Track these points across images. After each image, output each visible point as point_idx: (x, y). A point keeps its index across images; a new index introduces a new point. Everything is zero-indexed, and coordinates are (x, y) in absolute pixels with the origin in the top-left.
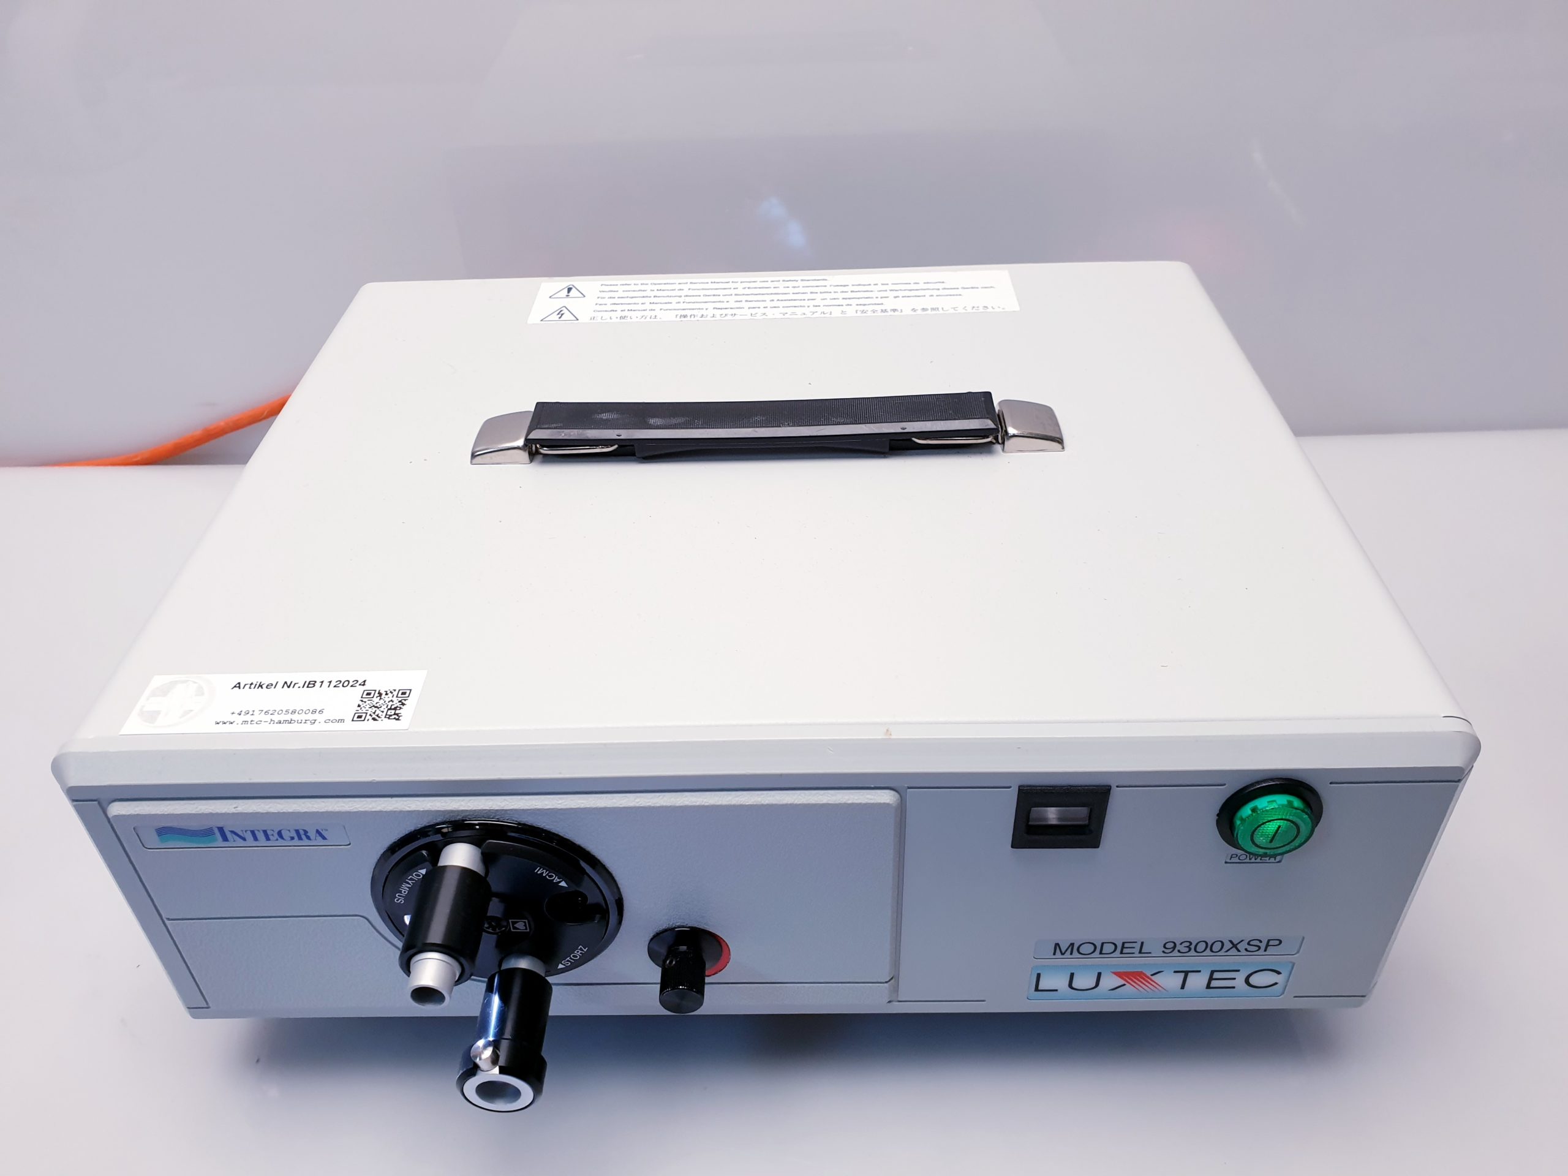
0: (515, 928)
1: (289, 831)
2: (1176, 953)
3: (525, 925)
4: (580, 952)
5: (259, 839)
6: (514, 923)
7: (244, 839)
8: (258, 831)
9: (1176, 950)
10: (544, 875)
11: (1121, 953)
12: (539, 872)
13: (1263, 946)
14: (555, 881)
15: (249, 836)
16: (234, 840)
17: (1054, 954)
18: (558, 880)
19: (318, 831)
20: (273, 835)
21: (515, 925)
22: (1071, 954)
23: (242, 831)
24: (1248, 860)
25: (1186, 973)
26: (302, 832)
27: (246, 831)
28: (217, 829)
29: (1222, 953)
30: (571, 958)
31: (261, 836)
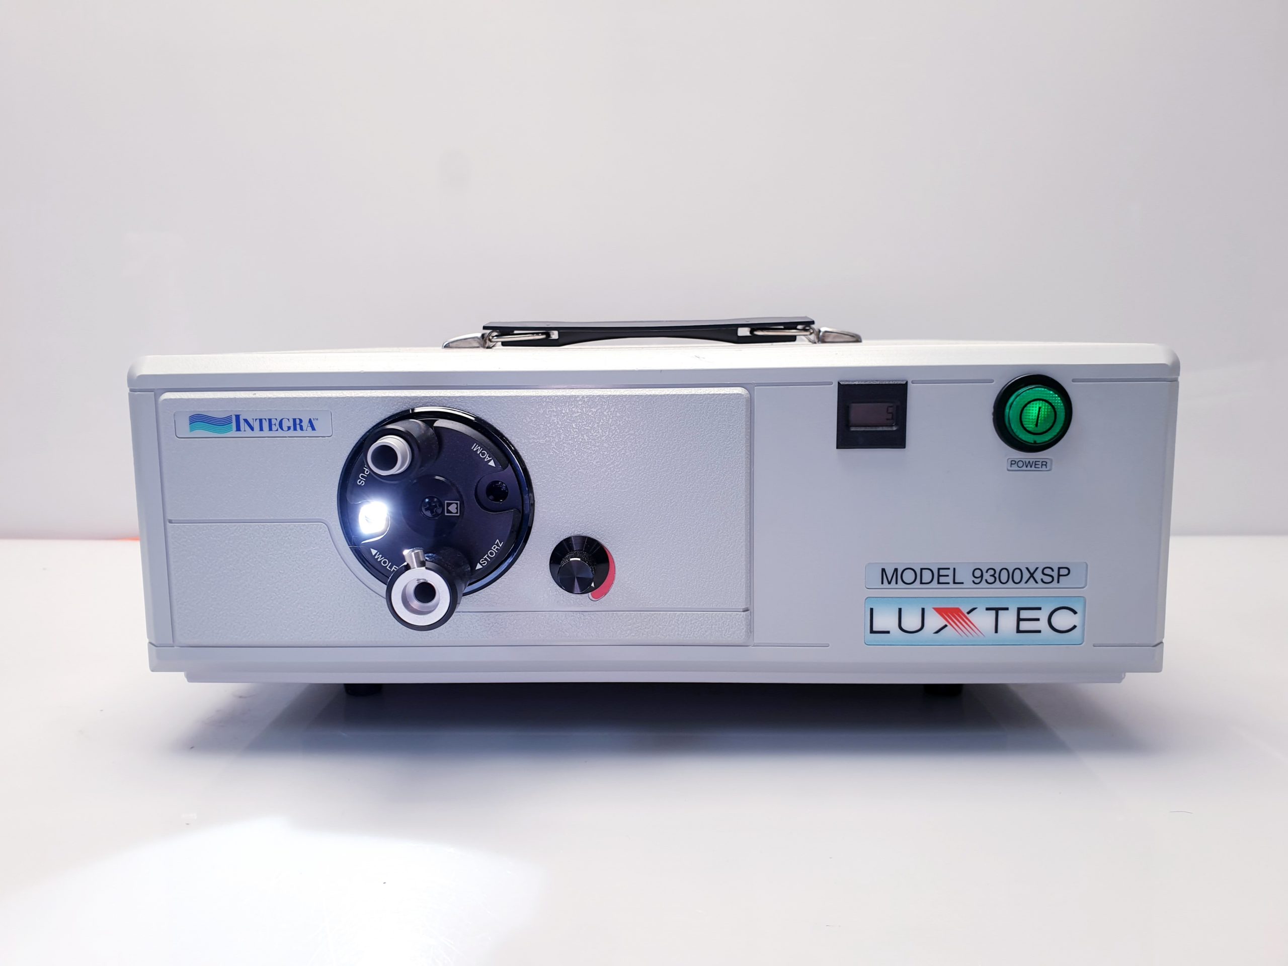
0: (449, 512)
1: (288, 420)
2: (983, 584)
3: (457, 508)
4: (497, 547)
5: (264, 429)
6: (449, 505)
7: (252, 429)
8: (265, 419)
9: (984, 581)
10: (478, 453)
11: (939, 583)
12: (475, 450)
13: (1055, 574)
14: (486, 460)
15: (256, 425)
16: (245, 430)
17: (882, 583)
18: (489, 459)
19: (310, 421)
20: (275, 425)
21: (449, 508)
22: (897, 583)
23: (253, 419)
24: (1025, 469)
25: (997, 610)
26: (298, 422)
27: (256, 419)
28: (235, 416)
29: (1022, 584)
30: (488, 556)
31: (266, 425)
